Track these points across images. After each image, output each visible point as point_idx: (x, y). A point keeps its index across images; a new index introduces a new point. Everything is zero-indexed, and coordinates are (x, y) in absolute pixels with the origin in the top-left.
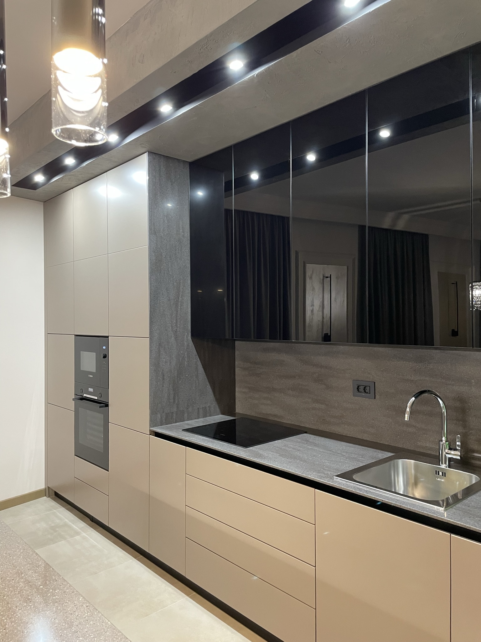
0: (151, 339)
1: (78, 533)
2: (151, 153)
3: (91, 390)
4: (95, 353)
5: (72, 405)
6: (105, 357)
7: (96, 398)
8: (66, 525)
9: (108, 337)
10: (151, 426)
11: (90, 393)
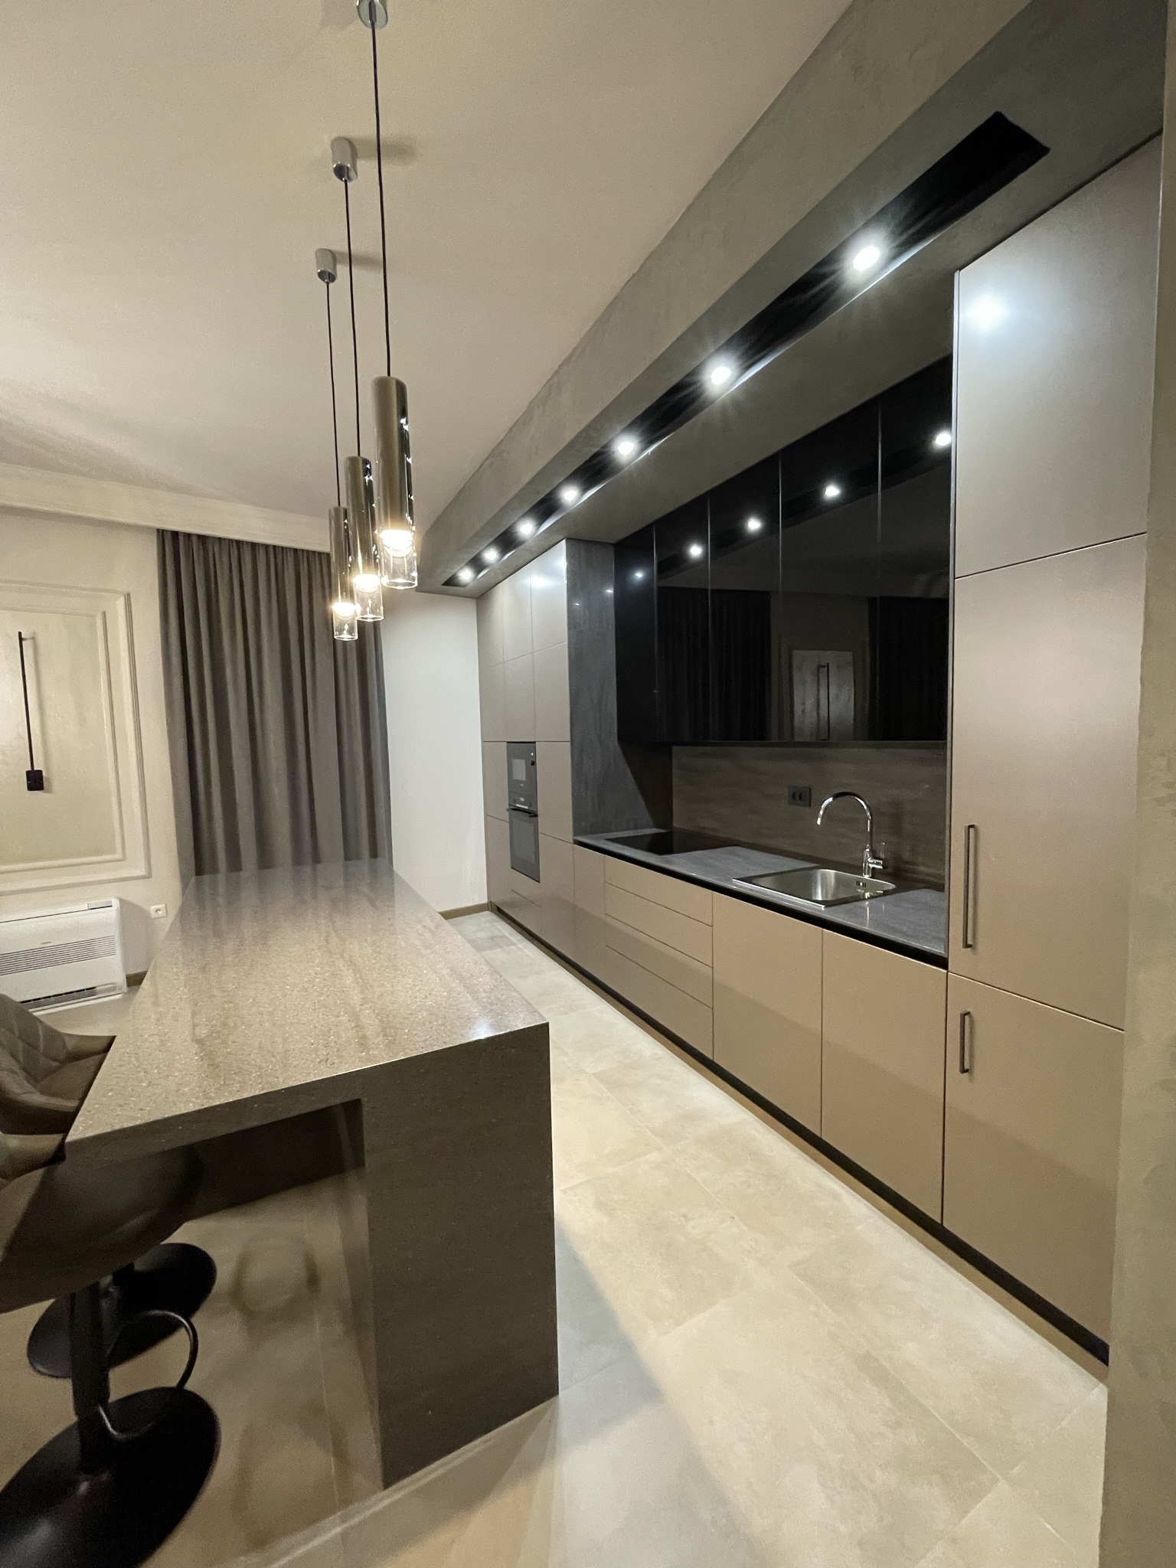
0: (571, 744)
1: (513, 944)
2: (569, 539)
3: (522, 799)
4: (524, 761)
5: (506, 816)
6: (533, 763)
7: (527, 808)
8: (503, 936)
9: (535, 742)
10: (574, 836)
11: (521, 803)
